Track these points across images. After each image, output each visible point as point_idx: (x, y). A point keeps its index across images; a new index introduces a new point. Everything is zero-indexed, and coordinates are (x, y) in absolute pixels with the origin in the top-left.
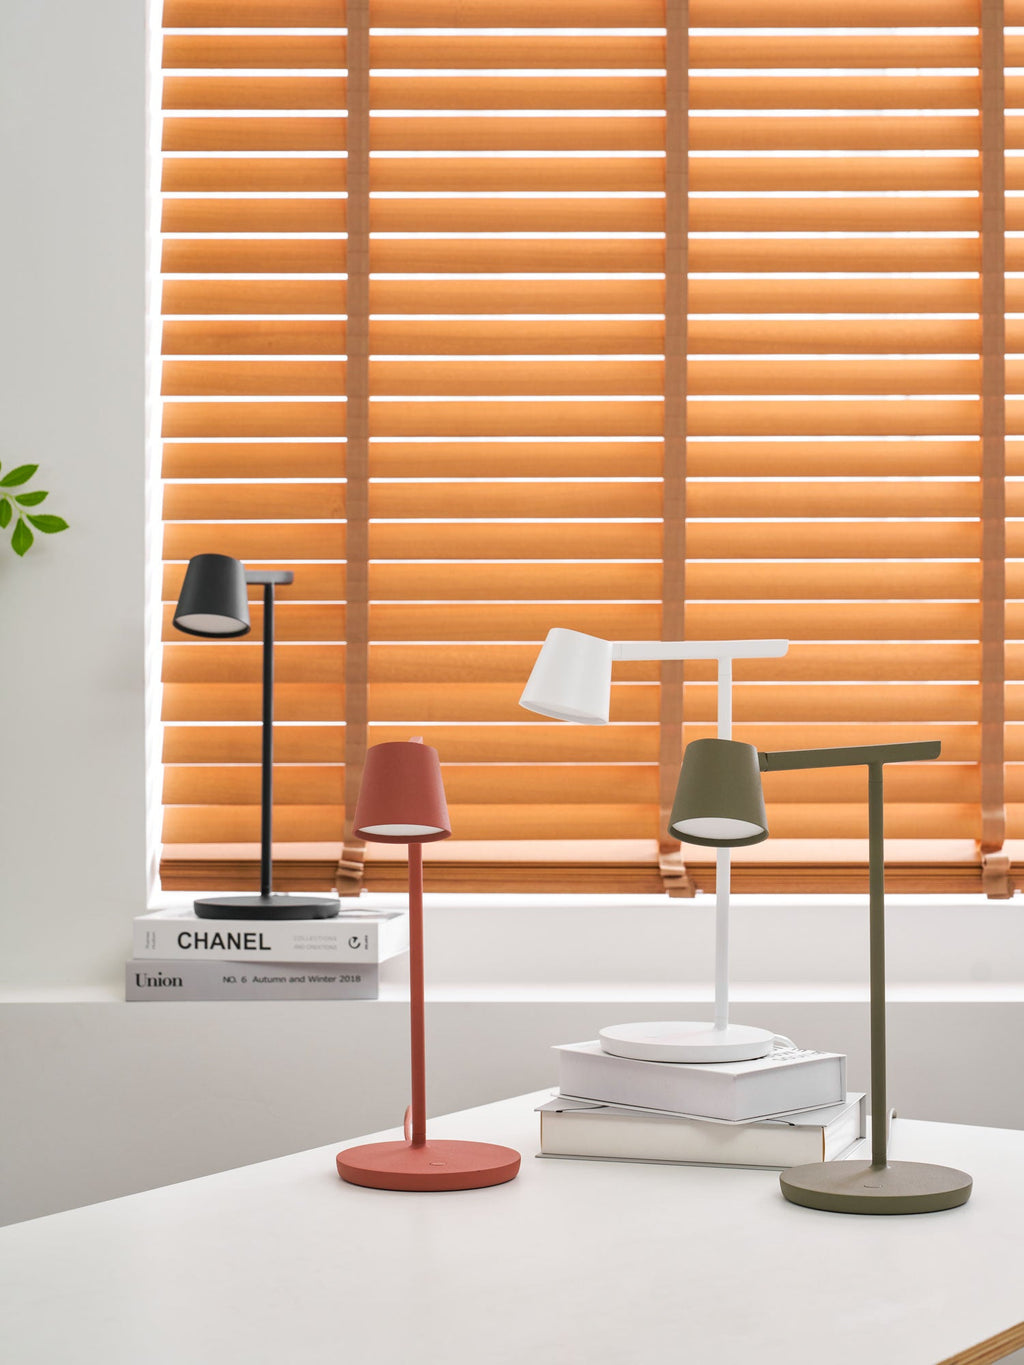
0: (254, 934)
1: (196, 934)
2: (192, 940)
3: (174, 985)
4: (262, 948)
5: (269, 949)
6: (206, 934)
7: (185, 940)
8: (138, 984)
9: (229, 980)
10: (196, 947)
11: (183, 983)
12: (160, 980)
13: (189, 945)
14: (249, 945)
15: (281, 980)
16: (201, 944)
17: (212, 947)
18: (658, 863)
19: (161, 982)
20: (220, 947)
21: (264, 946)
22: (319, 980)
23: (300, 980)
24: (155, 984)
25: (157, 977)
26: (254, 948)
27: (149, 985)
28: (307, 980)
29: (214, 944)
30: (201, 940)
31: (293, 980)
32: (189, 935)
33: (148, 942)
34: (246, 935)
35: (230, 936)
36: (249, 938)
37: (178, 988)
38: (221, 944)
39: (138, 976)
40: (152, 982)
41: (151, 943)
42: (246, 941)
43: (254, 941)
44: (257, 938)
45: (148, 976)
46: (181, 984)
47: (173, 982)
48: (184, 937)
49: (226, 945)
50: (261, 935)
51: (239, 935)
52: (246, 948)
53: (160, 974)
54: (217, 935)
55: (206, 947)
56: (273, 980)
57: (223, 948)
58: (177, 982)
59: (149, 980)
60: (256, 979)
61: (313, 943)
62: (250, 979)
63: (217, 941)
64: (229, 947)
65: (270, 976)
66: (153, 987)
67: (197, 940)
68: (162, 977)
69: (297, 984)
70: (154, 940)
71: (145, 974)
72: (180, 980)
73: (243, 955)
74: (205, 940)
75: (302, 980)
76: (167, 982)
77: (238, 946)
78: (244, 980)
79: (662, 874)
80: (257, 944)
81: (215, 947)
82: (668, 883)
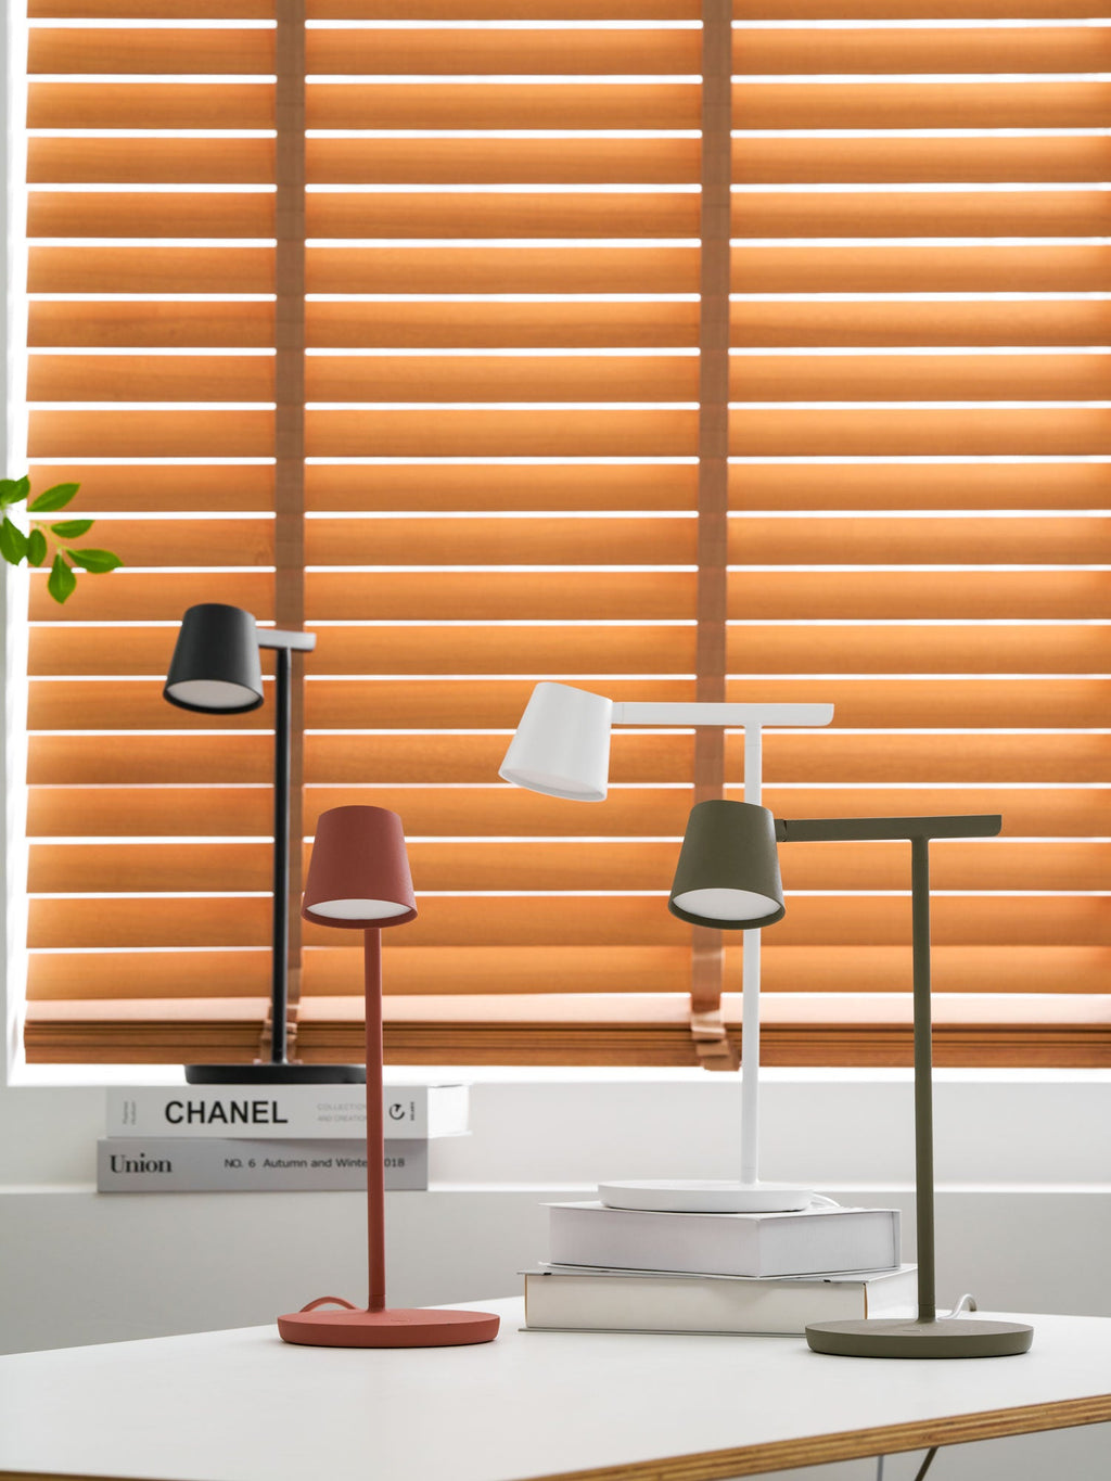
0: (266, 1103)
1: (190, 1104)
2: (184, 1112)
3: (161, 1170)
4: (275, 1121)
5: (285, 1121)
6: (203, 1104)
7: (175, 1112)
8: (113, 1168)
9: (232, 1164)
10: (190, 1121)
11: (172, 1168)
12: (142, 1163)
13: (181, 1119)
14: (260, 1116)
15: (300, 1164)
16: (196, 1117)
17: (210, 1121)
18: (689, 1024)
19: (144, 1167)
20: (220, 1120)
21: (279, 1117)
22: (350, 1164)
23: (325, 1164)
24: (136, 1169)
25: (139, 1159)
26: (266, 1121)
27: (128, 1170)
28: (334, 1163)
29: (213, 1116)
30: (196, 1112)
31: (315, 1164)
32: (180, 1105)
33: (126, 1115)
34: (255, 1104)
35: (234, 1106)
36: (259, 1107)
37: (165, 1174)
38: (222, 1116)
39: (113, 1158)
40: (132, 1166)
41: (130, 1116)
42: (255, 1112)
43: (265, 1112)
44: (269, 1108)
45: (127, 1159)
46: (169, 1169)
47: (159, 1166)
48: (174, 1109)
49: (228, 1115)
50: (275, 1104)
51: (246, 1104)
52: (255, 1121)
53: (143, 1155)
54: (218, 1105)
55: (202, 1121)
56: (289, 1164)
57: (225, 1121)
58: (165, 1166)
59: (128, 1163)
60: (267, 1163)
61: (341, 1113)
62: (260, 1162)
63: (218, 1112)
64: (233, 1121)
65: (286, 1158)
66: (132, 1174)
67: (191, 1112)
68: (145, 1160)
69: (322, 1169)
70: (134, 1113)
71: (123, 1156)
72: (169, 1165)
73: (250, 1130)
74: (202, 1112)
75: (328, 1164)
76: (152, 1167)
77: (245, 1119)
78: (252, 1164)
79: (695, 1037)
80: (269, 1116)
81: (215, 1120)
82: (702, 1050)
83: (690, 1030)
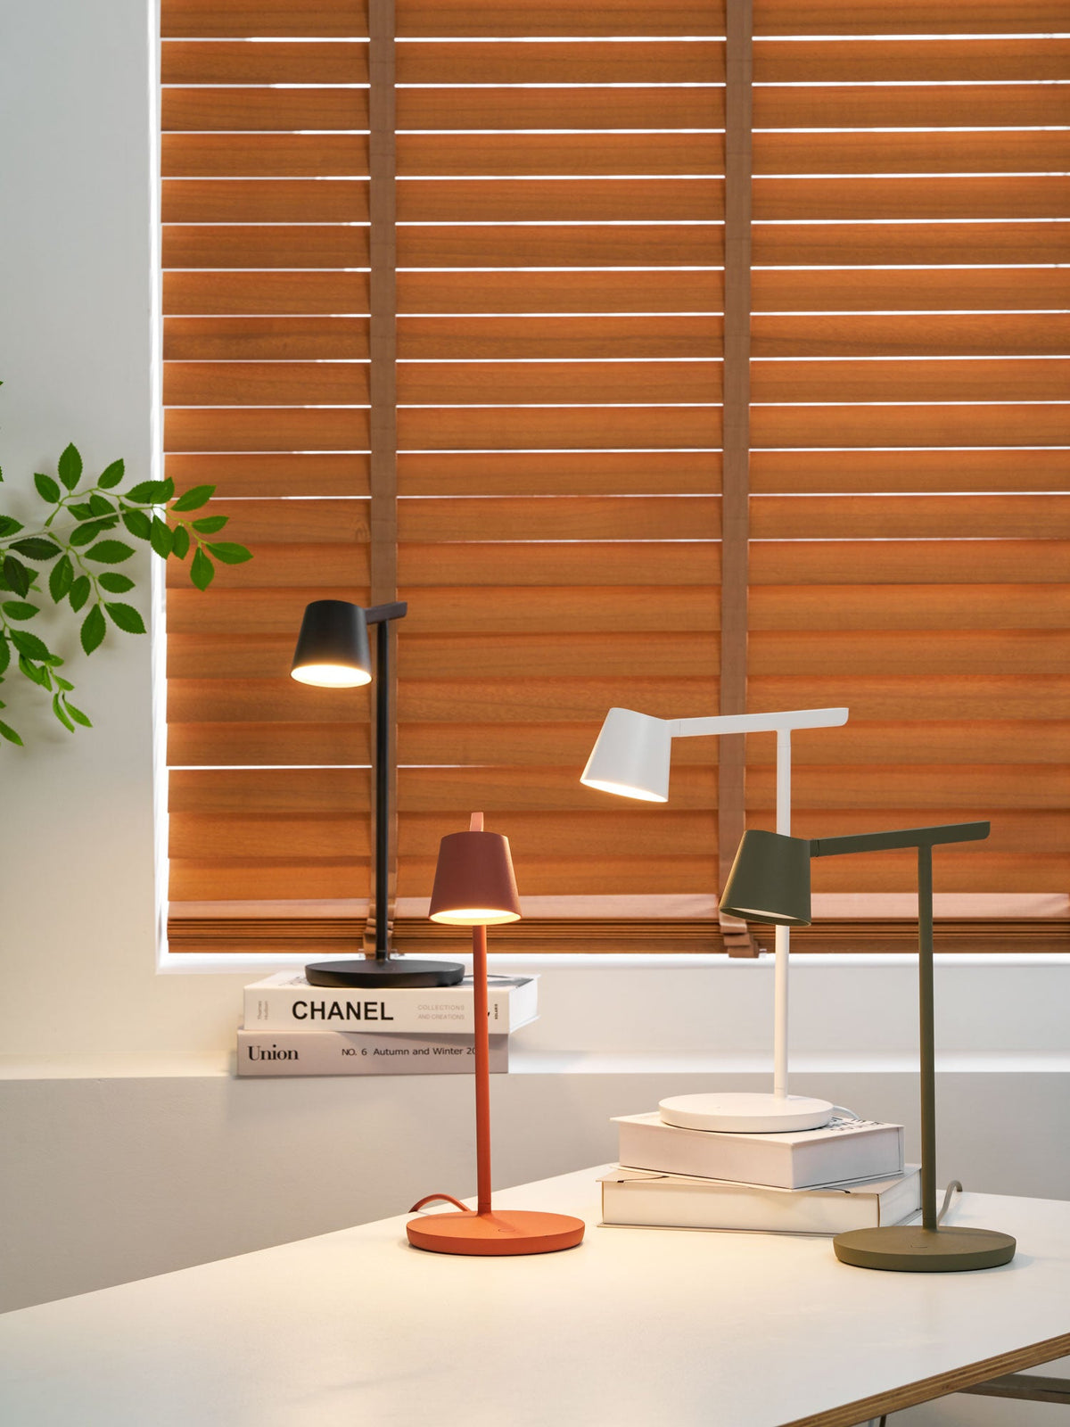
0: (375, 1003)
1: (313, 1003)
2: (308, 1010)
3: (290, 1058)
4: (383, 1018)
5: (392, 1019)
6: (323, 1004)
7: (301, 1010)
8: (251, 1057)
9: (348, 1053)
10: (313, 1017)
11: (299, 1057)
12: (274, 1052)
13: (305, 1015)
14: (370, 1014)
15: (405, 1052)
16: (318, 1015)
17: (329, 1018)
18: (718, 920)
19: (276, 1055)
20: (338, 1017)
21: (386, 1016)
22: (445, 1052)
23: (424, 1052)
24: (269, 1058)
25: (271, 1049)
26: (376, 1018)
27: (263, 1058)
28: (431, 1051)
29: (332, 1013)
30: (318, 1010)
31: (416, 1052)
32: (305, 1005)
33: (260, 1011)
34: (366, 1004)
35: (349, 1006)
36: (370, 1007)
37: (293, 1061)
38: (340, 1013)
39: (251, 1048)
40: (266, 1055)
41: (263, 1014)
42: (367, 1011)
43: (375, 1011)
44: (378, 1007)
45: (261, 1049)
46: (296, 1058)
47: (288, 1055)
48: (300, 1007)
49: (345, 1015)
50: (383, 1004)
51: (359, 1004)
52: (367, 1018)
53: (275, 1046)
54: (336, 1004)
55: (323, 1018)
56: (395, 1053)
57: (342, 1018)
58: (293, 1055)
59: (263, 1053)
60: (376, 1052)
61: (439, 1012)
62: (370, 1051)
63: (336, 1011)
64: (348, 1018)
65: (391, 1049)
66: (266, 1060)
67: (313, 1010)
68: (277, 1050)
69: (421, 1056)
70: (266, 1010)
71: (259, 1047)
72: (296, 1053)
73: (363, 1025)
74: (322, 1010)
75: (426, 1052)
76: (282, 1055)
77: (358, 1016)
78: (364, 1052)
79: (722, 931)
80: (379, 1016)
81: (333, 1017)
82: (728, 941)
83: (718, 924)
